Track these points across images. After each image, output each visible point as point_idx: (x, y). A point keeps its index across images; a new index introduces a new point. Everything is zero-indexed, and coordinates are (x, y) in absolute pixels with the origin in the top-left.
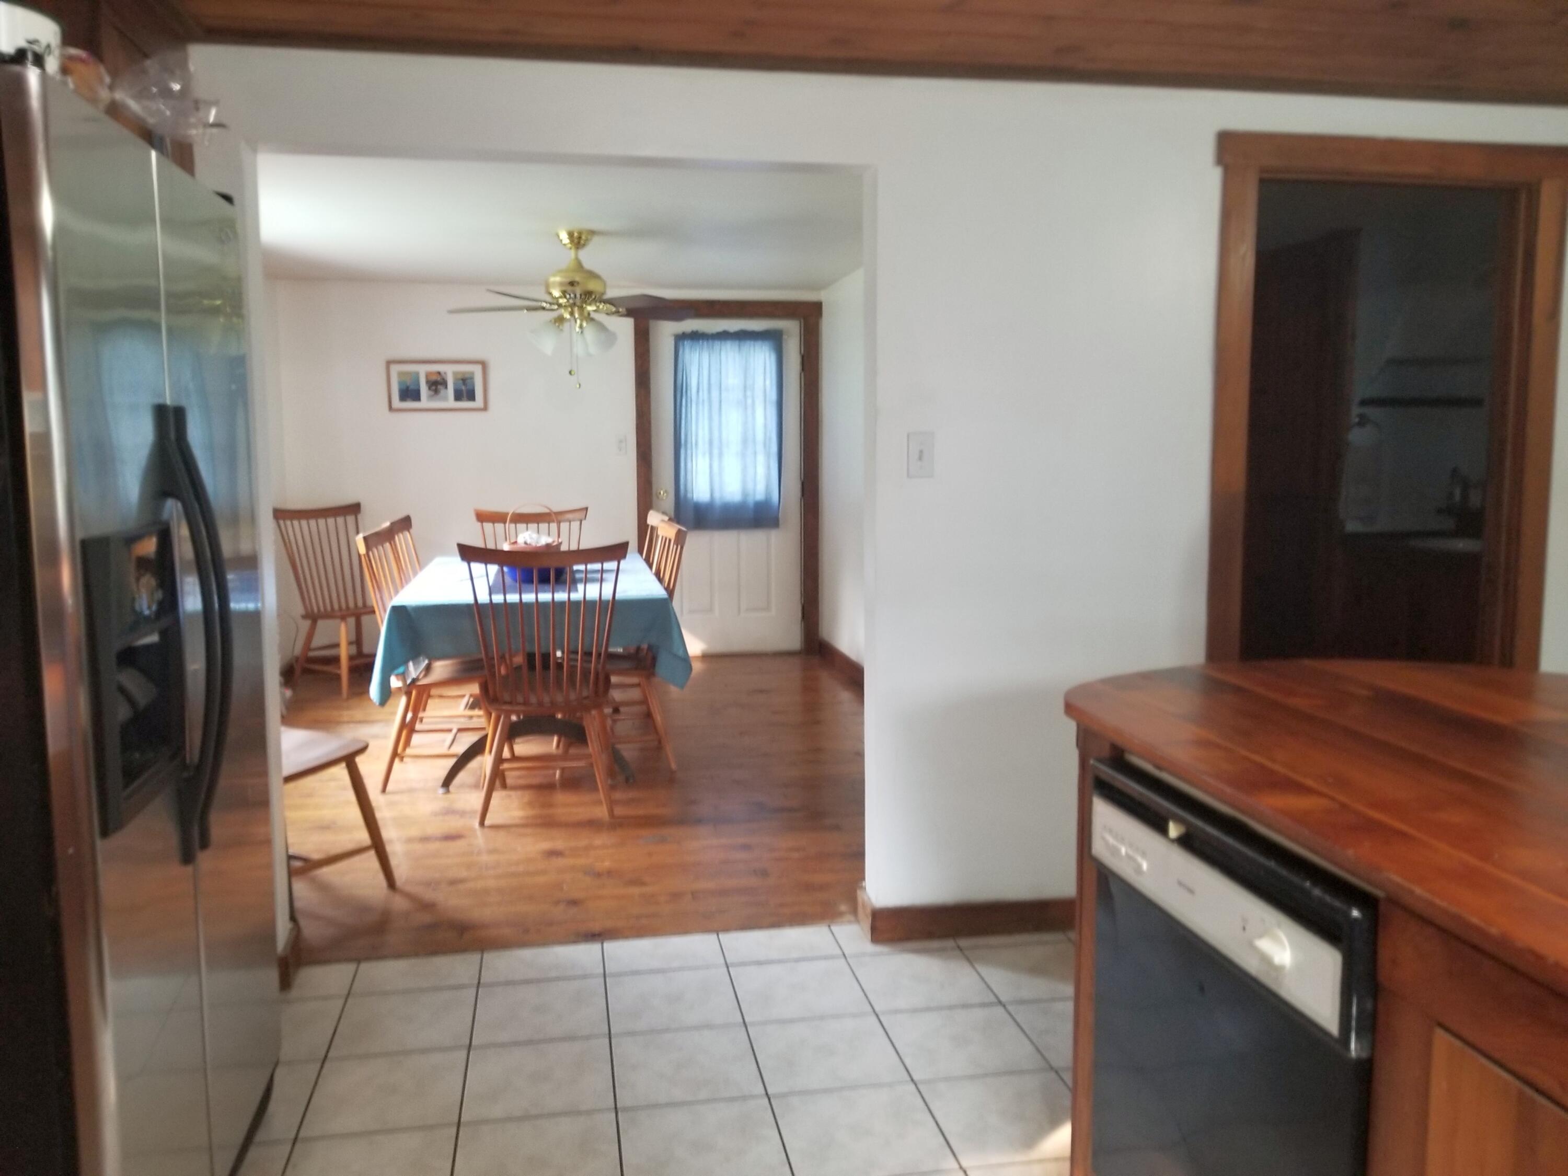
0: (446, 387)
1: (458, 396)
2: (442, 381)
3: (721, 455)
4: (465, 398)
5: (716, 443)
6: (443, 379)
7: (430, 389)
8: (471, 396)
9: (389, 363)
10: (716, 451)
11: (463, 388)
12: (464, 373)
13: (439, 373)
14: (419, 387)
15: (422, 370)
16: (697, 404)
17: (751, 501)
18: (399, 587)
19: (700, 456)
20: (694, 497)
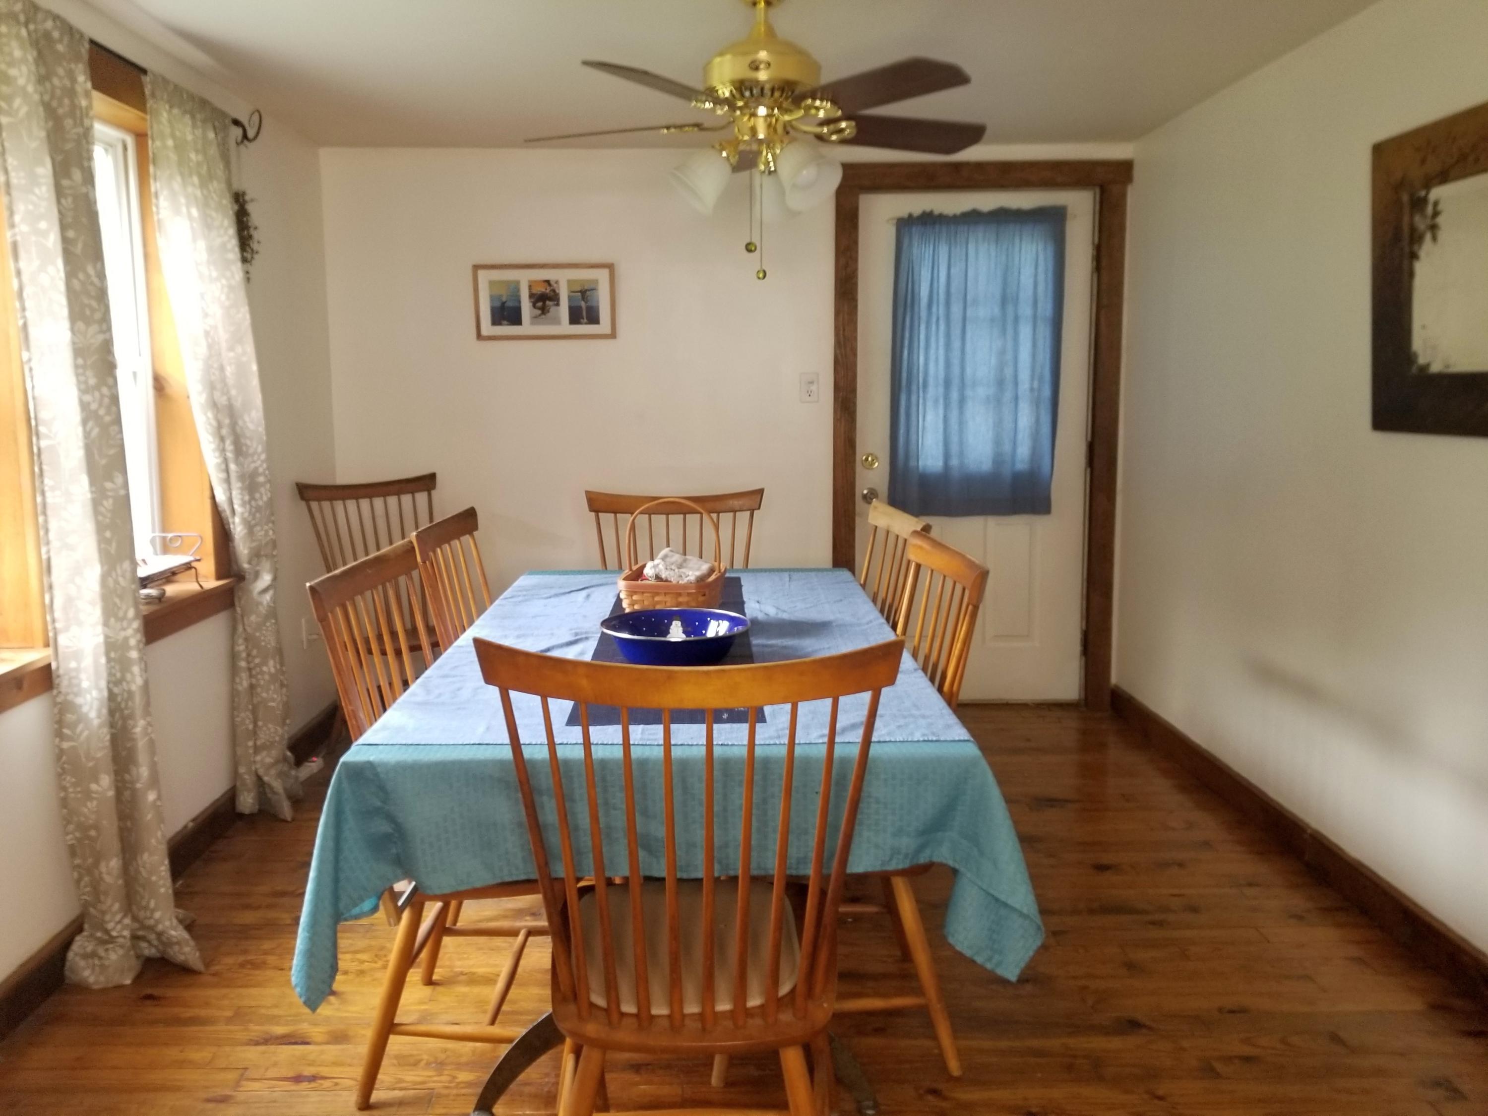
0: (558, 305)
1: (575, 317)
2: (552, 294)
3: (962, 401)
4: (585, 320)
5: (956, 382)
6: (554, 291)
7: (534, 306)
8: (594, 319)
9: (476, 268)
10: (955, 395)
11: (583, 304)
12: (582, 282)
13: (548, 282)
14: (520, 302)
15: (524, 278)
16: (928, 323)
17: (1007, 471)
18: (377, 716)
19: (930, 404)
20: (920, 463)
